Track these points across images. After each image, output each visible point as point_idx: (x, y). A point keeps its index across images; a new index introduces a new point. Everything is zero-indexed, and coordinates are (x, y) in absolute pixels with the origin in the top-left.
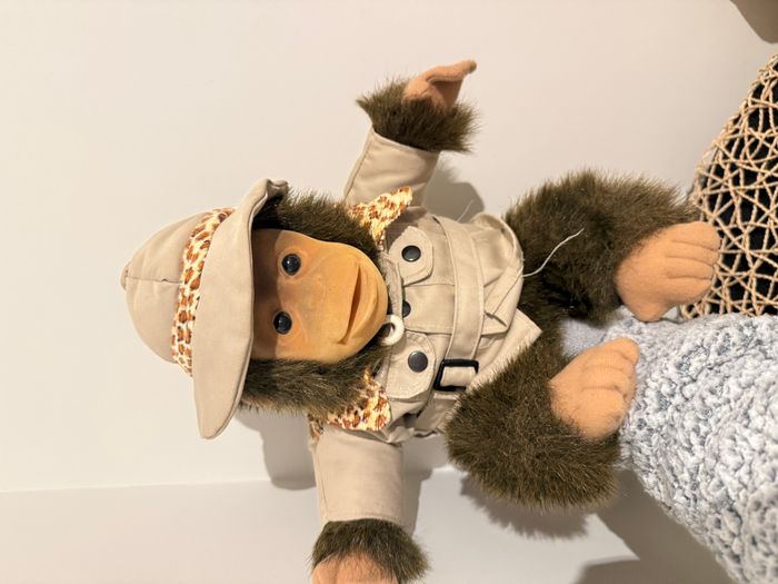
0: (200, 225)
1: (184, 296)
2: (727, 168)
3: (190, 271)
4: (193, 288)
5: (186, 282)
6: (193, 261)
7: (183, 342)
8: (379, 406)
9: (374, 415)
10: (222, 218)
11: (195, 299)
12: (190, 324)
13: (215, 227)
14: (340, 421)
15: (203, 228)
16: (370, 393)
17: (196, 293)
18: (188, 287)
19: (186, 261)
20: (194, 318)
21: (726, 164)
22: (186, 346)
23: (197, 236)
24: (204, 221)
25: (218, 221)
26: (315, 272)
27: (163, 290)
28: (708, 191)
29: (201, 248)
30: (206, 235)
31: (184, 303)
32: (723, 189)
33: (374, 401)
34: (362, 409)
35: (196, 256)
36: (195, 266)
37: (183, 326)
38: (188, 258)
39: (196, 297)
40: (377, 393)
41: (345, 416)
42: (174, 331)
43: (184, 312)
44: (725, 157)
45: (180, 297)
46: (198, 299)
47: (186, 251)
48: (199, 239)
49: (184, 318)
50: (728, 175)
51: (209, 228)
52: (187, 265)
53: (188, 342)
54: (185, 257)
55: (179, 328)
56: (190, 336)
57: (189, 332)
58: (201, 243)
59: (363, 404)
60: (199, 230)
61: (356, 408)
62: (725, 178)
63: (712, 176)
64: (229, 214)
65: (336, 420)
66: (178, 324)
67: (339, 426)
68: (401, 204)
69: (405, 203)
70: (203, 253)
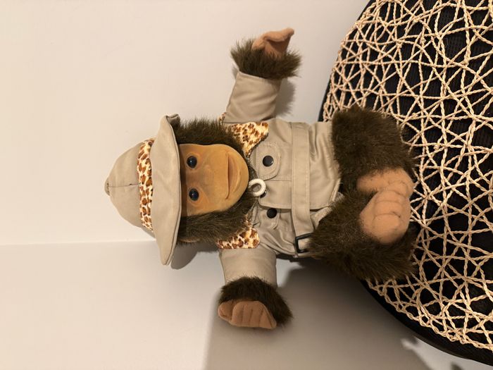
0: (141, 151)
1: (143, 191)
2: (360, 46)
3: (143, 177)
4: (147, 186)
5: (143, 183)
6: (144, 171)
7: (147, 215)
8: (252, 235)
9: (251, 240)
10: (150, 144)
11: (150, 191)
12: (149, 205)
13: (149, 150)
14: (231, 245)
15: (143, 152)
16: (248, 229)
17: (150, 188)
18: (144, 186)
19: (139, 172)
20: (151, 201)
21: (360, 42)
22: (149, 217)
23: (141, 157)
24: (142, 148)
25: (149, 147)
26: (205, 164)
27: (131, 190)
28: (346, 61)
29: (146, 163)
30: (146, 156)
31: (144, 194)
32: (355, 62)
33: (249, 233)
34: (243, 237)
35: (145, 168)
36: (146, 173)
37: (146, 207)
38: (140, 170)
39: (150, 189)
40: (251, 228)
41: (233, 242)
42: (141, 210)
43: (145, 199)
44: (360, 37)
45: (141, 192)
46: (152, 190)
47: (138, 166)
48: (143, 159)
49: (145, 202)
50: (360, 51)
51: (146, 152)
52: (141, 174)
53: (149, 215)
54: (138, 170)
55: (143, 208)
56: (150, 211)
57: (149, 209)
58: (145, 161)
59: (243, 235)
60: (141, 154)
61: (239, 237)
62: (358, 53)
63: (350, 50)
64: (153, 141)
65: (228, 245)
66: (143, 206)
67: (230, 248)
68: (262, 134)
69: (264, 134)
70: (148, 165)
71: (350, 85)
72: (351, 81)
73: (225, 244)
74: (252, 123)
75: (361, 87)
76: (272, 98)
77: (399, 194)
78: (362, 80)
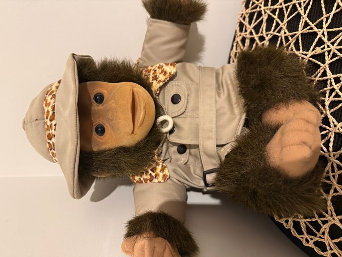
0: (50, 89)
1: (47, 126)
3: (48, 111)
4: (51, 120)
5: (47, 118)
6: (48, 107)
7: (53, 150)
8: (162, 170)
9: (161, 175)
10: (59, 82)
11: (53, 126)
12: (53, 140)
13: (57, 87)
14: (142, 179)
16: (158, 164)
17: (54, 122)
18: (48, 121)
19: (45, 108)
20: (54, 136)
22: (55, 152)
23: (49, 93)
24: (51, 86)
25: (58, 84)
27: (37, 125)
29: (51, 99)
30: (53, 92)
31: (48, 129)
32: (258, 9)
33: (159, 168)
34: (153, 172)
35: (50, 104)
36: (50, 109)
37: (51, 142)
38: (46, 106)
39: (54, 124)
40: (161, 163)
41: (144, 176)
42: (48, 145)
43: (49, 134)
45: (46, 127)
46: (55, 125)
47: (45, 102)
48: (49, 95)
49: (50, 137)
51: (53, 89)
54: (44, 105)
55: (49, 143)
56: (54, 146)
57: (54, 144)
58: (51, 96)
59: (153, 170)
60: (49, 91)
61: (150, 172)
65: (140, 179)
66: (49, 141)
67: (141, 182)
68: (170, 73)
69: (172, 73)
70: (52, 101)
71: (253, 31)
72: (254, 28)
73: (137, 178)
74: (161, 64)
75: (264, 32)
76: (182, 42)
77: (308, 122)
78: (264, 25)
